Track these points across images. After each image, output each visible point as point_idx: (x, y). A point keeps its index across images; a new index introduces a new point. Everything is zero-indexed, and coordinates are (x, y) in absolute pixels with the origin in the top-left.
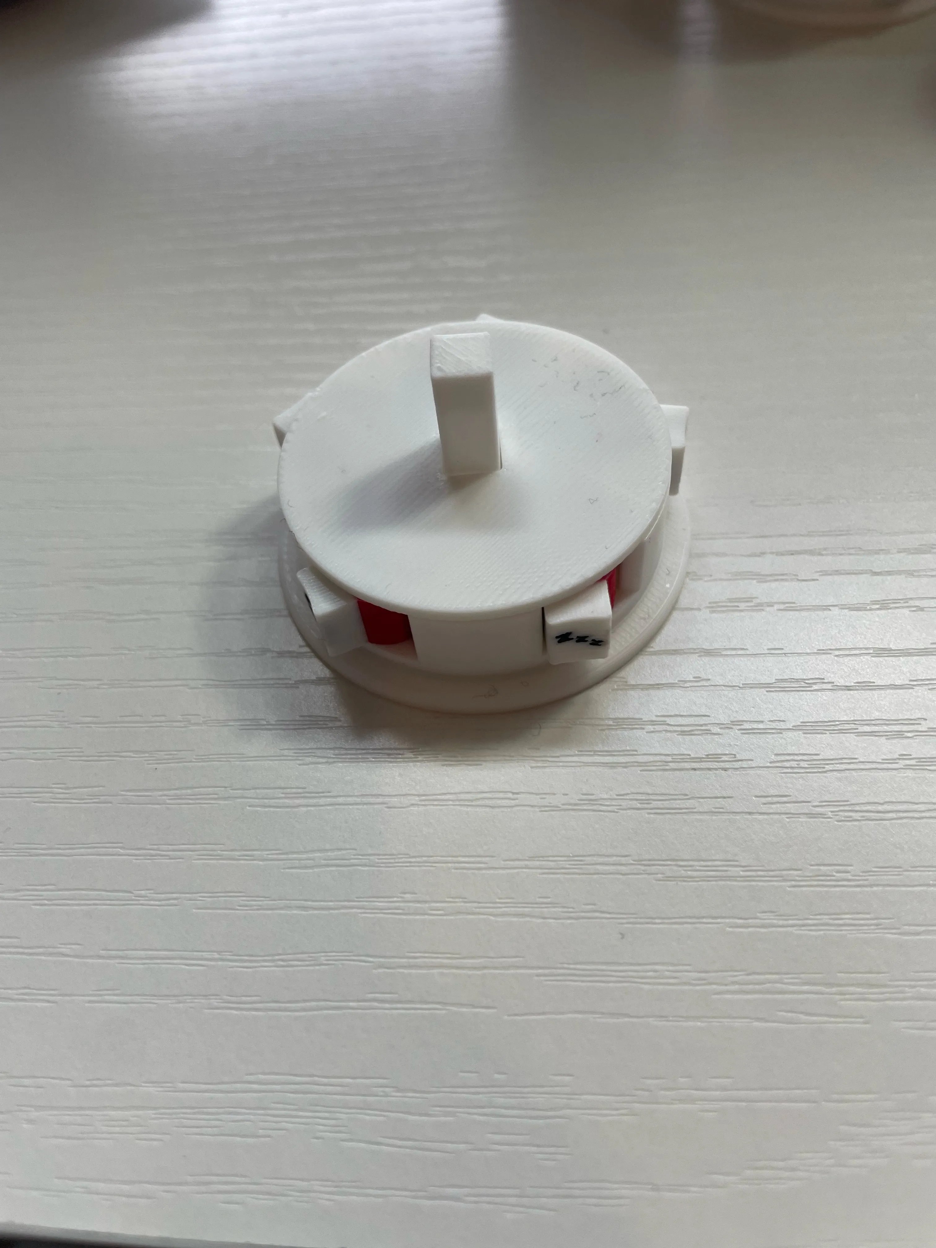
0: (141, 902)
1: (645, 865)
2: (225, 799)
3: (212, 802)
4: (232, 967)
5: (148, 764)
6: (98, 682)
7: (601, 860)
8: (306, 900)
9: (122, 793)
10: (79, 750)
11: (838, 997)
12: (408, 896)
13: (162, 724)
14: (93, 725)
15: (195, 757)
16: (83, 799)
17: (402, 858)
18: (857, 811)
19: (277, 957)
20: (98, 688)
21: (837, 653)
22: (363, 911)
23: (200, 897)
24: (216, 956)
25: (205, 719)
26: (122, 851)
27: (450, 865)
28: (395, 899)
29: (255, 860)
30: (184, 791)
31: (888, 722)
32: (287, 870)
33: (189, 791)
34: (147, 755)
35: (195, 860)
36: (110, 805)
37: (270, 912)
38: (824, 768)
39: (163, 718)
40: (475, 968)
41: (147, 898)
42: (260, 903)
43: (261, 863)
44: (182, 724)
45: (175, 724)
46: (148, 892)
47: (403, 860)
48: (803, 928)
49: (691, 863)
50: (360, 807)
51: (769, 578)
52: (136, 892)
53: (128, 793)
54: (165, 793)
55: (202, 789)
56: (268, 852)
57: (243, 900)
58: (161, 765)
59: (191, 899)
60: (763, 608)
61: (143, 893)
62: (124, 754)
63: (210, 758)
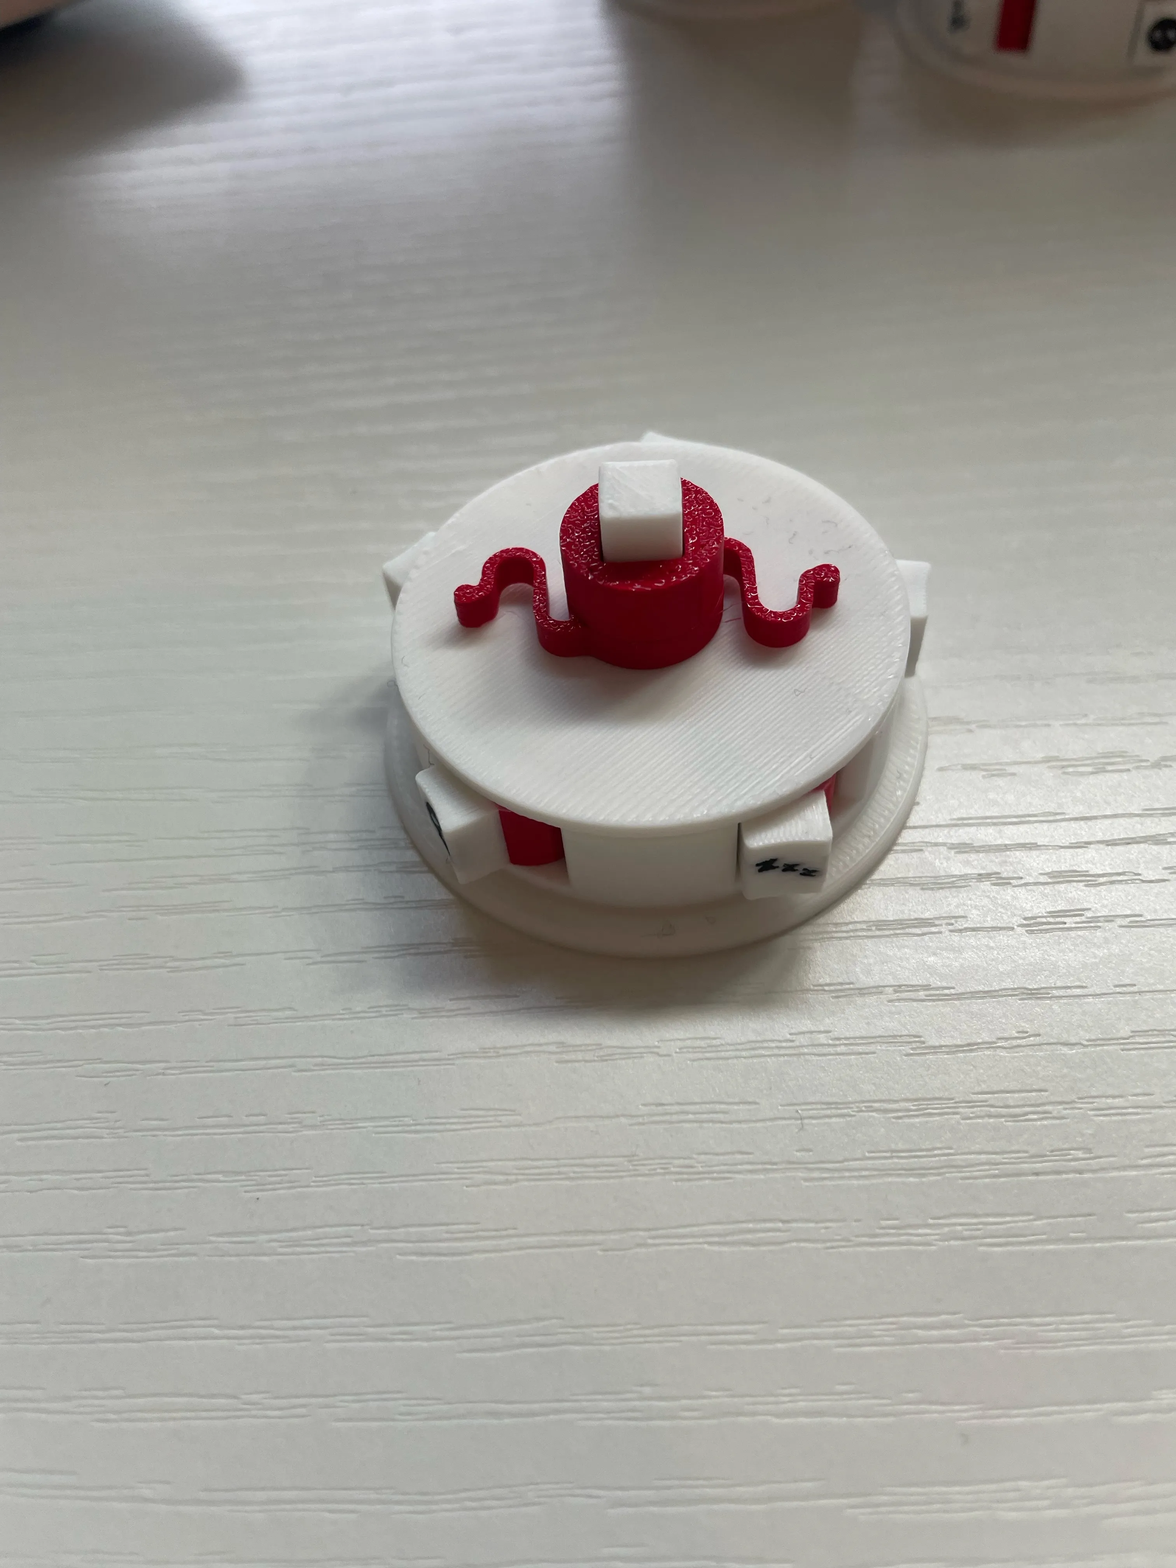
0: (254, 1413)
1: (983, 1326)
2: (364, 1243)
3: (344, 1249)
4: (398, 1513)
5: (245, 1192)
6: (163, 1065)
7: (920, 1320)
8: (497, 1402)
9: (213, 1239)
10: (142, 1172)
12: (647, 1390)
13: (262, 1128)
14: (160, 1133)
15: (314, 1179)
16: (154, 1250)
17: (631, 1329)
19: (463, 1495)
20: (164, 1074)
22: (583, 1416)
23: (341, 1401)
24: (373, 1496)
25: (322, 1119)
26: (216, 1331)
27: (703, 1338)
28: (629, 1396)
29: (416, 1340)
30: (301, 1233)
32: (465, 1355)
33: (309, 1233)
34: (243, 1177)
35: (327, 1342)
36: (194, 1258)
37: (445, 1423)
39: (262, 1119)
40: (756, 1501)
41: (260, 1406)
42: (430, 1408)
43: (425, 1344)
44: (289, 1127)
45: (280, 1127)
46: (262, 1395)
47: (635, 1332)
49: (1051, 1319)
50: (563, 1250)
51: (1102, 880)
52: (244, 1397)
53: (220, 1239)
54: (275, 1236)
55: (327, 1229)
56: (436, 1327)
57: (404, 1405)
58: (265, 1193)
59: (327, 1406)
60: (1099, 924)
61: (255, 1397)
62: (209, 1177)
63: (335, 1180)
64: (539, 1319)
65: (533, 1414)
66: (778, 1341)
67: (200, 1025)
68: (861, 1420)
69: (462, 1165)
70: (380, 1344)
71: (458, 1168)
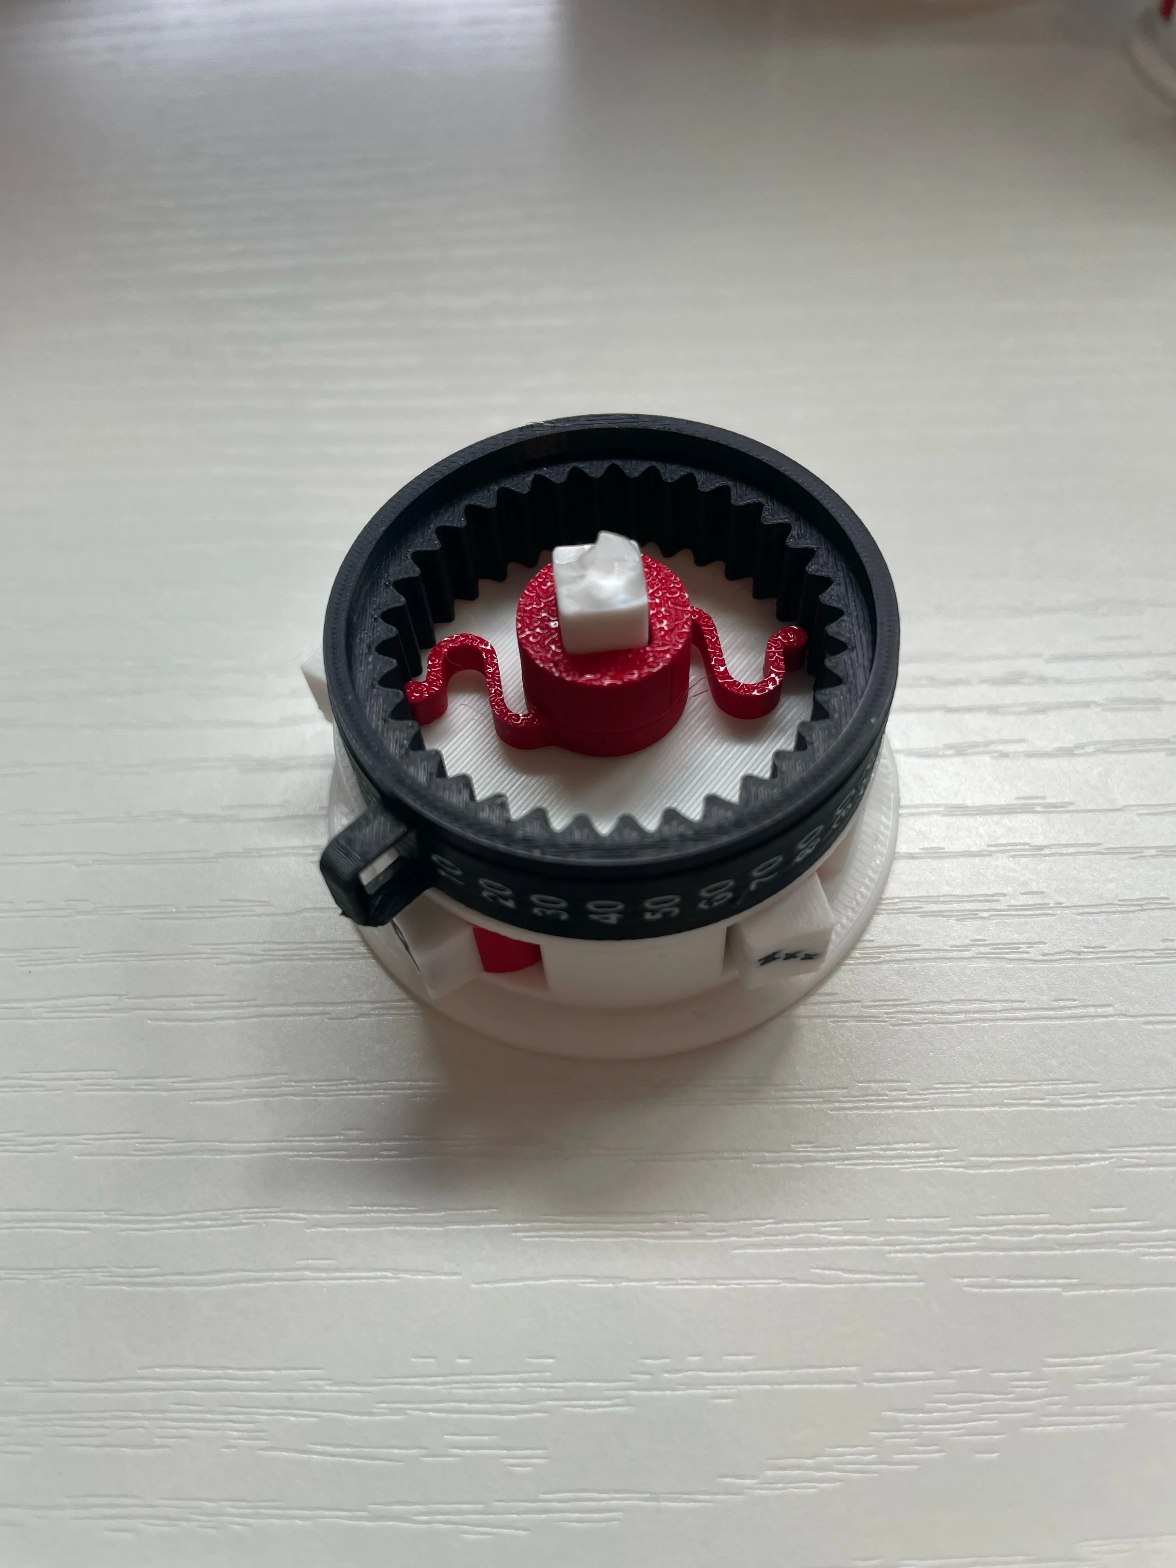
0: (7, 1148)
2: (120, 1010)
3: (102, 1015)
4: (125, 1230)
5: (19, 966)
8: (220, 1141)
11: (887, 1248)
12: (353, 1133)
13: (40, 913)
15: (82, 956)
17: (347, 1084)
18: (917, 1013)
19: (182, 1216)
22: (294, 1153)
23: (84, 1139)
24: (104, 1216)
25: (94, 906)
27: (407, 1092)
28: (336, 1137)
29: (156, 1090)
30: (65, 1002)
31: (959, 899)
32: (198, 1103)
33: (72, 1001)
34: (18, 954)
35: (78, 1091)
37: (174, 1157)
38: (879, 957)
39: (40, 905)
41: (14, 1143)
42: (162, 1146)
43: (164, 1093)
44: (64, 913)
45: (56, 912)
46: (16, 1134)
48: (846, 1162)
50: (295, 1018)
54: (40, 1004)
55: (88, 999)
56: (174, 1080)
57: (140, 1143)
58: (36, 968)
59: (72, 1144)
61: (10, 1135)
63: (99, 958)
64: (267, 1075)
65: (251, 1151)
69: (216, 947)
70: (125, 1093)
71: (211, 949)
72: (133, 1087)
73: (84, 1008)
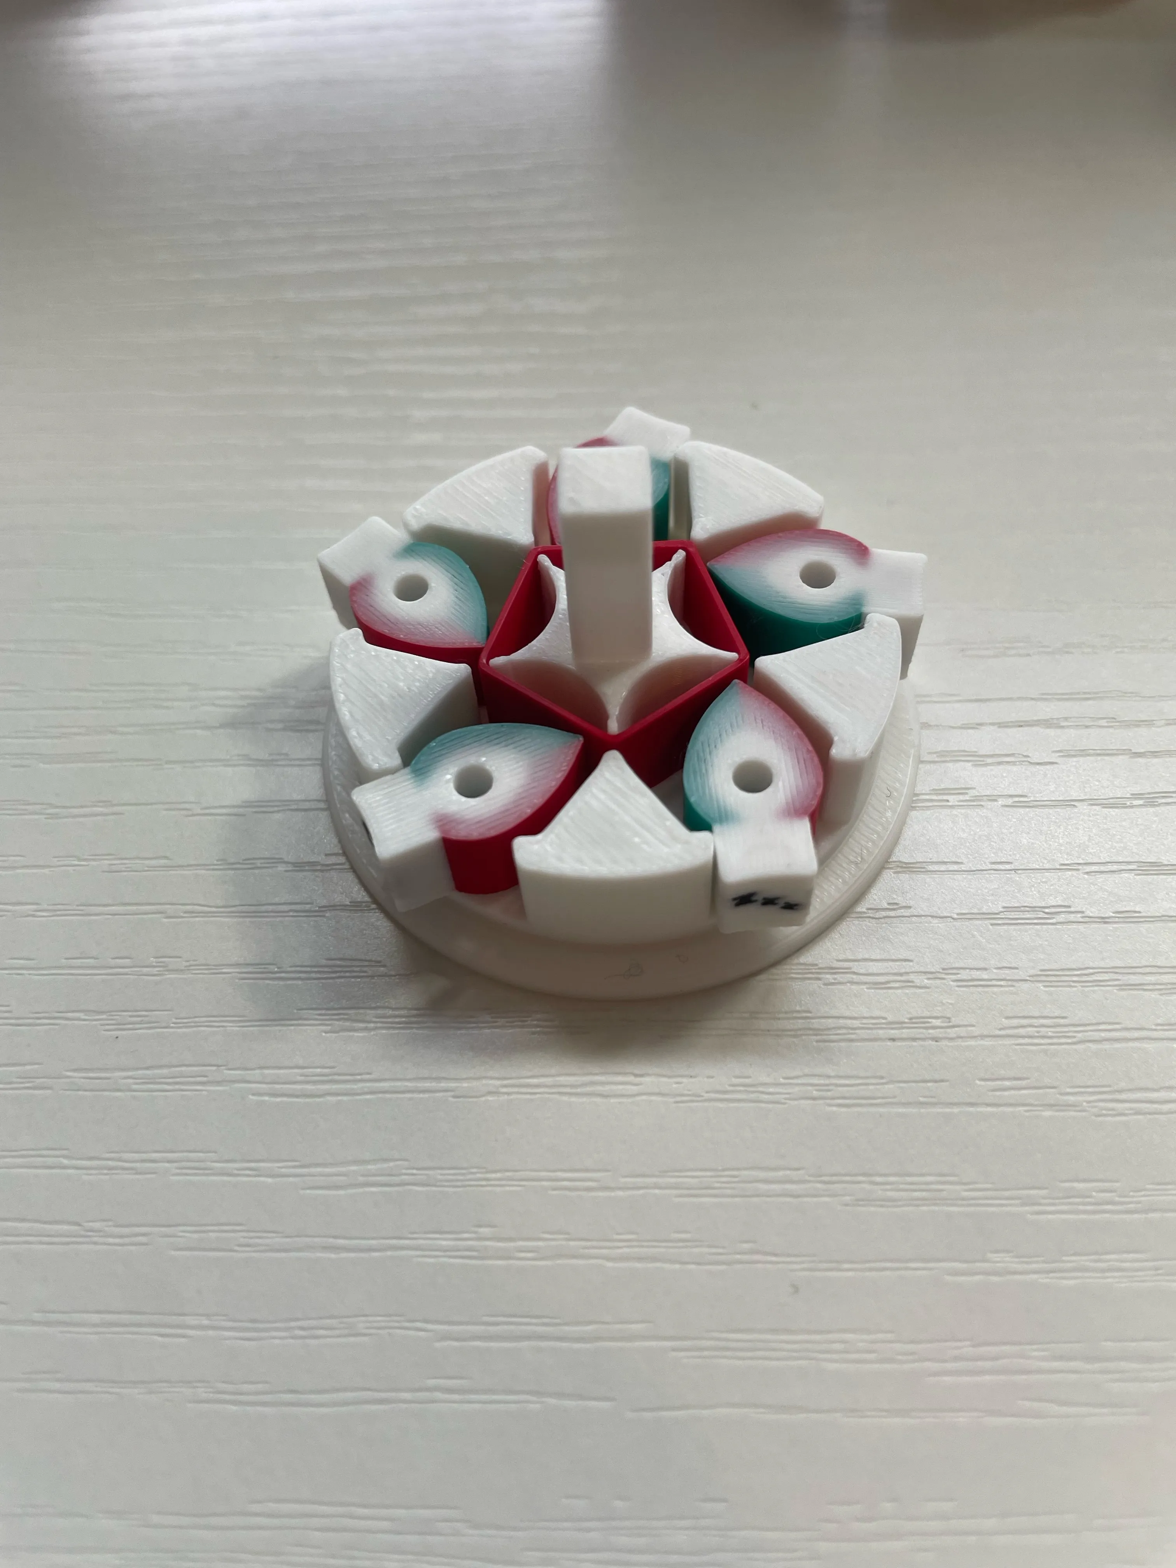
0: (95, 1239)
1: (825, 1183)
2: (218, 1083)
3: (199, 1088)
4: (231, 1339)
5: (105, 1030)
6: (33, 907)
7: (762, 1175)
8: (335, 1237)
9: (69, 1074)
11: (1103, 1377)
12: (485, 1231)
13: (127, 970)
14: (25, 972)
15: (174, 1020)
16: (11, 1083)
17: (475, 1173)
18: (1122, 1101)
19: (293, 1324)
20: (34, 916)
21: (1088, 869)
22: (418, 1253)
23: (181, 1231)
24: (205, 1321)
25: (188, 964)
26: (66, 1162)
27: (545, 1183)
28: (466, 1235)
29: (261, 1176)
30: (157, 1072)
31: (1161, 970)
32: (308, 1191)
33: (165, 1071)
34: (104, 1017)
35: (173, 1175)
36: (49, 1092)
37: (281, 1255)
38: (1074, 1037)
39: (127, 962)
40: (583, 1340)
41: (101, 1234)
42: (270, 1241)
43: (270, 1180)
44: (155, 970)
45: (145, 970)
46: (105, 1223)
47: (479, 1175)
48: (1051, 1275)
49: (892, 1179)
50: (415, 1095)
51: (989, 760)
52: (86, 1224)
53: (76, 1074)
54: (130, 1073)
55: (183, 1069)
56: (281, 1164)
57: (244, 1237)
58: (124, 1033)
59: (167, 1236)
60: (982, 803)
61: (97, 1225)
62: (70, 1015)
63: (195, 1022)
64: (386, 1160)
65: (370, 1249)
66: (620, 1189)
67: (74, 870)
68: (693, 1267)
69: (323, 1011)
70: (225, 1178)
71: (319, 1014)
72: (236, 1172)
73: (178, 1080)
